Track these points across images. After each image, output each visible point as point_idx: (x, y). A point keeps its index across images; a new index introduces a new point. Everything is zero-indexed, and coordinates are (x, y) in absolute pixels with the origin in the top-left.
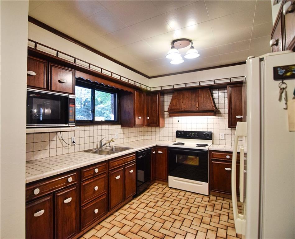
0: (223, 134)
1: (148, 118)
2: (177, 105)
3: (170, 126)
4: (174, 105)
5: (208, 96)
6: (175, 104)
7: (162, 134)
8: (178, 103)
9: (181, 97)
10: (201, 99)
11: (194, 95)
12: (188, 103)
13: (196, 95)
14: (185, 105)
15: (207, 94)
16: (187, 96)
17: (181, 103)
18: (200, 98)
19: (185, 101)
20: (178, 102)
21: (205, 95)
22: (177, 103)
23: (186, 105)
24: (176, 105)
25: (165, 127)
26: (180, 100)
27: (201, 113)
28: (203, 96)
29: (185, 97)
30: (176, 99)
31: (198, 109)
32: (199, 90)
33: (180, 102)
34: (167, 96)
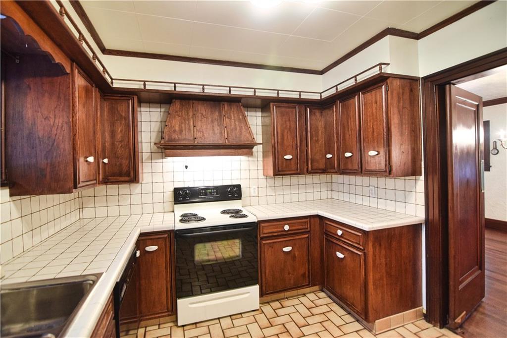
0: (256, 187)
1: (106, 161)
2: (184, 132)
3: (158, 178)
4: (175, 131)
5: (241, 117)
6: (177, 128)
7: (135, 199)
8: (185, 127)
9: (191, 114)
10: (230, 122)
11: (217, 114)
12: (207, 128)
13: (220, 112)
14: (199, 131)
15: (240, 114)
16: (202, 114)
17: (192, 128)
18: (228, 120)
19: (199, 124)
20: (185, 125)
21: (236, 115)
22: (183, 125)
23: (203, 133)
24: (181, 131)
25: (144, 182)
26: (189, 119)
27: (233, 151)
28: (233, 116)
29: (200, 115)
30: (179, 116)
31: (227, 141)
32: (224, 104)
33: (189, 124)
34: (148, 109)
